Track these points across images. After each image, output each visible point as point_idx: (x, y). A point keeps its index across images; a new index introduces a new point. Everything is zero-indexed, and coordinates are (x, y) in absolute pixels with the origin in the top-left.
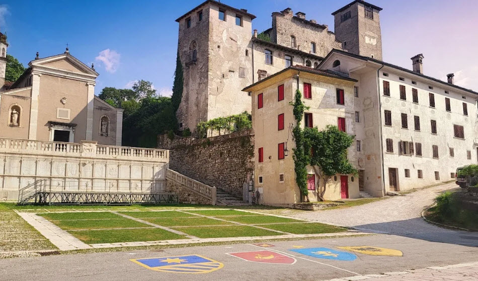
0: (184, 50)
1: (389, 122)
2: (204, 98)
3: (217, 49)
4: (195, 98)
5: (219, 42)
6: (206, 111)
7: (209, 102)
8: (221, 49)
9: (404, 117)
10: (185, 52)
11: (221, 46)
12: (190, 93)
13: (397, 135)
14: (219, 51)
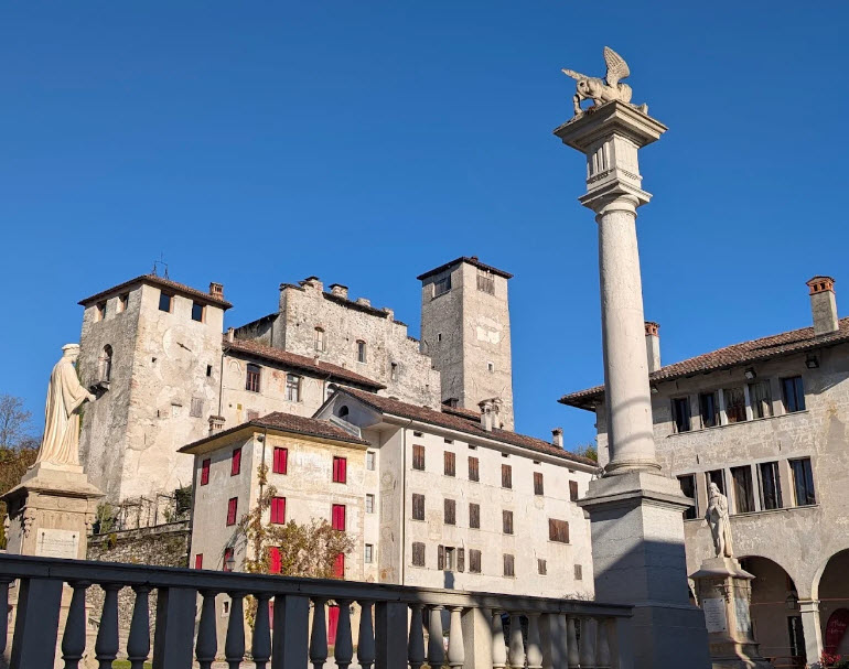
0: (88, 361)
1: (419, 513)
2: (117, 454)
3: (151, 364)
4: (101, 454)
5: (157, 350)
6: (118, 480)
7: (126, 463)
8: (158, 364)
9: (450, 506)
10: (90, 363)
11: (159, 358)
12: (93, 441)
13: (434, 536)
14: (154, 367)
